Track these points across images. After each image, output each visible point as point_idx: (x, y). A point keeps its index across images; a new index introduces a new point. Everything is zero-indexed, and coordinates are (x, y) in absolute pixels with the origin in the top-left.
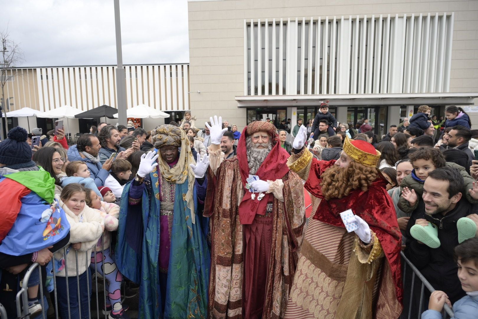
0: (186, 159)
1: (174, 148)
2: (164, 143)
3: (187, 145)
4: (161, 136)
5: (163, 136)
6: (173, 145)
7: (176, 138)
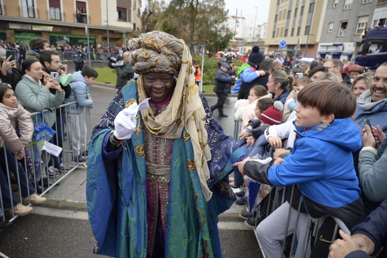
0: (184, 97)
1: (168, 77)
2: (152, 67)
3: (189, 72)
4: (147, 54)
5: (151, 53)
6: (167, 73)
7: (174, 60)
